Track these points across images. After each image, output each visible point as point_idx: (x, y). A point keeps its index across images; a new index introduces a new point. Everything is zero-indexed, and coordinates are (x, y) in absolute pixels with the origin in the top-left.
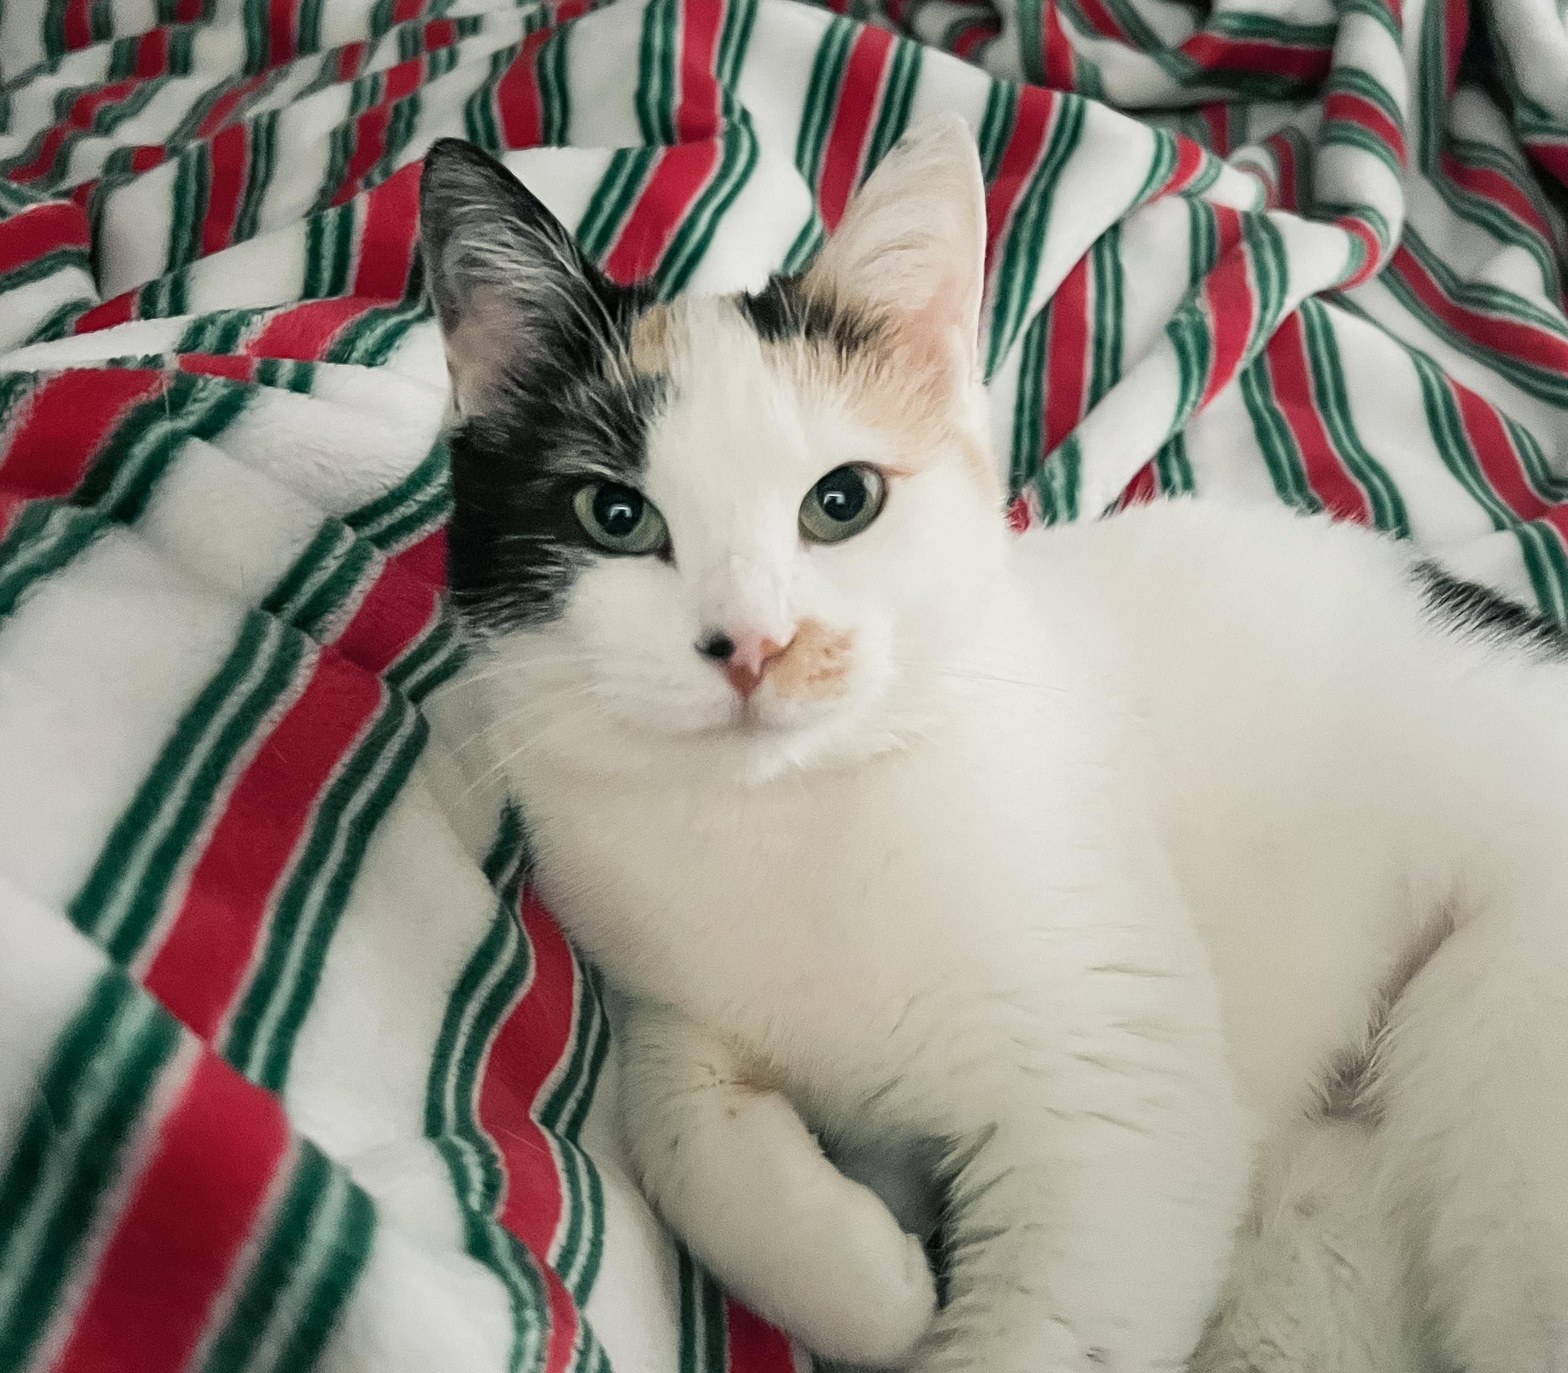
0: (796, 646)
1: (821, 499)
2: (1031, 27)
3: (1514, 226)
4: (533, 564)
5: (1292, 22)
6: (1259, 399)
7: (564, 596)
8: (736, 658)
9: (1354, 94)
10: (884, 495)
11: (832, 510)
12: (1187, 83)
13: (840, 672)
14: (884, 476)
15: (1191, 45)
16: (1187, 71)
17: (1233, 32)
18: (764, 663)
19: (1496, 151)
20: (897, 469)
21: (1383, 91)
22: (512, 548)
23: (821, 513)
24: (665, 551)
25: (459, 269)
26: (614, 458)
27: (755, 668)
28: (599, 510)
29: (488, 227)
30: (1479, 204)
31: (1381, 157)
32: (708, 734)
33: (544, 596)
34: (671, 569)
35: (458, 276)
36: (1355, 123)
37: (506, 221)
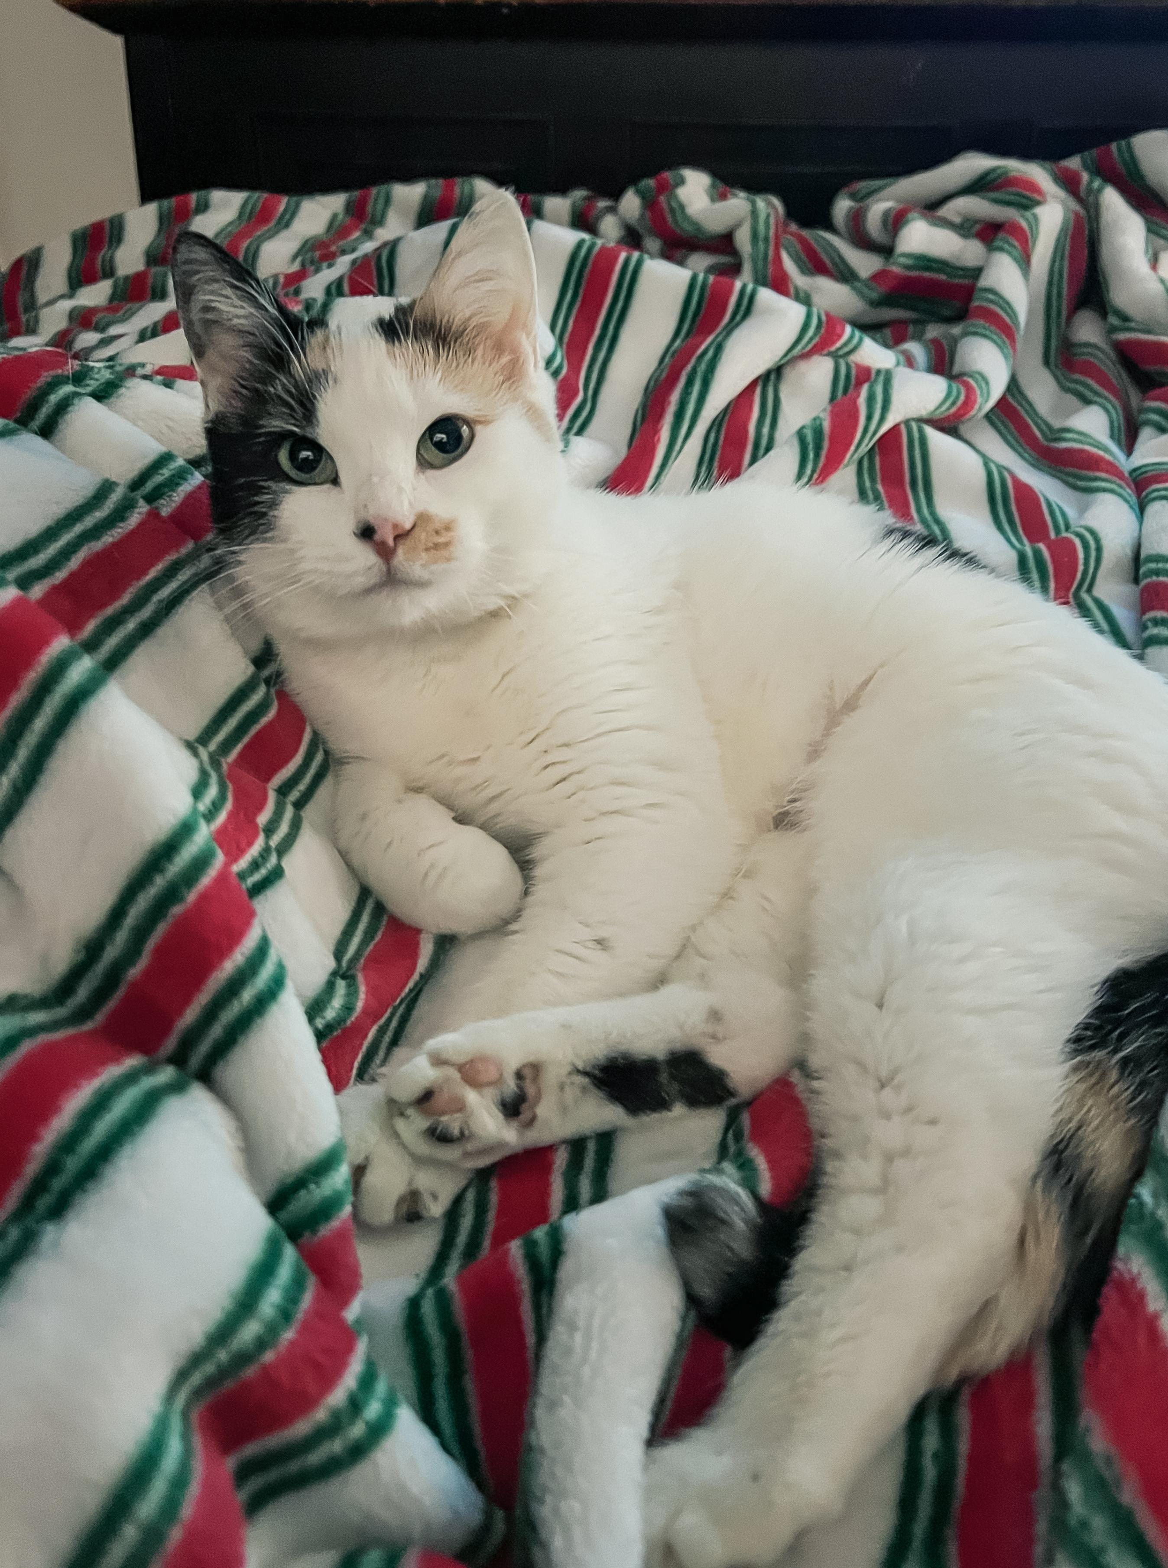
0: (417, 530)
1: (432, 439)
2: (760, 264)
3: (1096, 393)
4: (256, 495)
5: (959, 264)
6: (868, 484)
7: (276, 513)
8: (377, 537)
9: (985, 304)
10: (472, 437)
11: (440, 446)
12: (875, 304)
13: (447, 544)
14: (473, 425)
15: (877, 277)
16: (874, 295)
17: (907, 267)
18: (397, 538)
19: (1095, 346)
20: (478, 419)
21: (1008, 303)
22: (241, 487)
23: (433, 448)
24: (335, 481)
25: (201, 315)
26: (297, 420)
27: (391, 542)
28: (293, 457)
29: (216, 286)
30: (1076, 382)
31: (995, 342)
32: (369, 591)
33: (264, 515)
34: (339, 488)
35: (200, 320)
36: (982, 322)
37: (225, 281)
